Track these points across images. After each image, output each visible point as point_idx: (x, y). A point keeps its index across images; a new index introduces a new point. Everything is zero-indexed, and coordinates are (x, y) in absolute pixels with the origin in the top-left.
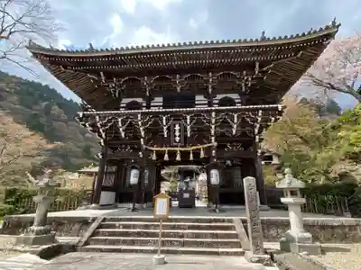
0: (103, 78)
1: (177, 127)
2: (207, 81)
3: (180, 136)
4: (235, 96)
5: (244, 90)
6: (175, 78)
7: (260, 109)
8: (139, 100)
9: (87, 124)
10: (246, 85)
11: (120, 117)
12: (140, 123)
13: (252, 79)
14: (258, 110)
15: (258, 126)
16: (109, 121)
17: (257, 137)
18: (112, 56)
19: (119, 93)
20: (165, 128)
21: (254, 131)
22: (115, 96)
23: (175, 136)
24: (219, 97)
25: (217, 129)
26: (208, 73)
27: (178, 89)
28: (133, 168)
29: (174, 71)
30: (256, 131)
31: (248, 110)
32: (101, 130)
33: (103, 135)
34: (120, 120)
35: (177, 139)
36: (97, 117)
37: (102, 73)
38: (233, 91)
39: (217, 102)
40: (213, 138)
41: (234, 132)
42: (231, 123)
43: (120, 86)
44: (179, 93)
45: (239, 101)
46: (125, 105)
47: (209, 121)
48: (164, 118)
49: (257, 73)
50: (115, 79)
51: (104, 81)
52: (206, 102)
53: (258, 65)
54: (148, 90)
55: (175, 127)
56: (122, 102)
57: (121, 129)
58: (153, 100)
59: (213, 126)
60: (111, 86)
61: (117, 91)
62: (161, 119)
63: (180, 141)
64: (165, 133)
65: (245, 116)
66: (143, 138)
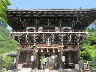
0: (20, 19)
1: (49, 39)
2: (59, 22)
3: (49, 42)
4: (70, 28)
5: (73, 26)
6: (48, 20)
8: (34, 28)
9: (14, 37)
10: (73, 24)
11: (27, 34)
12: (34, 37)
13: (76, 22)
14: (79, 34)
15: (79, 39)
16: (22, 36)
17: (78, 44)
18: (26, 12)
19: (26, 25)
20: (44, 39)
21: (77, 42)
22: (24, 26)
24: (64, 28)
25: (64, 40)
26: (60, 19)
27: (49, 25)
28: (32, 55)
29: (47, 18)
30: (78, 42)
31: (76, 34)
32: (19, 39)
33: (20, 41)
34: (27, 35)
35: (48, 44)
36: (18, 34)
37: (20, 18)
38: (69, 26)
39: (63, 30)
40: (62, 44)
41: (70, 41)
42: (69, 38)
43: (26, 22)
44: (49, 26)
45: (71, 30)
46: (28, 30)
47: (61, 37)
48: (44, 35)
49: (78, 20)
50: (25, 20)
51: (20, 20)
52: (59, 30)
53: (78, 17)
54: (37, 24)
55: (48, 39)
56: (27, 29)
57: (27, 39)
58: (39, 28)
59: (62, 39)
60: (23, 22)
61: (25, 24)
62: (43, 36)
63: (49, 45)
64: (44, 41)
65: (74, 36)
66: (35, 43)
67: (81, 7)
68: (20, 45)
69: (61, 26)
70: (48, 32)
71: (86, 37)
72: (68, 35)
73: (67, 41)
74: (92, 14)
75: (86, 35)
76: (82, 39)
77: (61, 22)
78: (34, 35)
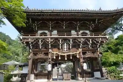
0: (31, 21)
2: (76, 25)
4: (88, 32)
5: (91, 29)
6: (63, 23)
7: (100, 37)
8: (46, 32)
9: (24, 42)
10: (92, 27)
13: (94, 25)
14: (99, 38)
15: (99, 44)
16: (34, 42)
17: (99, 49)
19: (37, 29)
20: (60, 45)
22: (35, 29)
23: (64, 48)
24: (81, 32)
25: (83, 45)
26: (77, 22)
29: (62, 20)
30: (98, 47)
31: (96, 38)
32: (31, 45)
33: (31, 48)
34: (40, 40)
35: (65, 49)
36: (30, 39)
37: (30, 19)
39: (80, 34)
40: (81, 49)
41: (89, 47)
42: (88, 43)
43: (38, 25)
44: (64, 29)
45: (89, 34)
46: (39, 34)
47: (80, 42)
48: (61, 40)
49: (96, 23)
50: (36, 22)
51: (31, 23)
52: (76, 34)
53: (97, 20)
54: (50, 27)
55: (64, 44)
56: (38, 32)
57: (40, 45)
58: (53, 32)
59: (81, 44)
60: (34, 25)
61: (36, 27)
62: (59, 41)
63: (66, 51)
64: (60, 47)
65: (94, 40)
66: (50, 49)
67: (100, 9)
68: (32, 52)
69: (78, 29)
70: (65, 37)
71: (107, 41)
72: (87, 39)
73: (86, 47)
74: (113, 16)
75: (107, 39)
76: (103, 43)
77: (79, 25)
78: (49, 40)
